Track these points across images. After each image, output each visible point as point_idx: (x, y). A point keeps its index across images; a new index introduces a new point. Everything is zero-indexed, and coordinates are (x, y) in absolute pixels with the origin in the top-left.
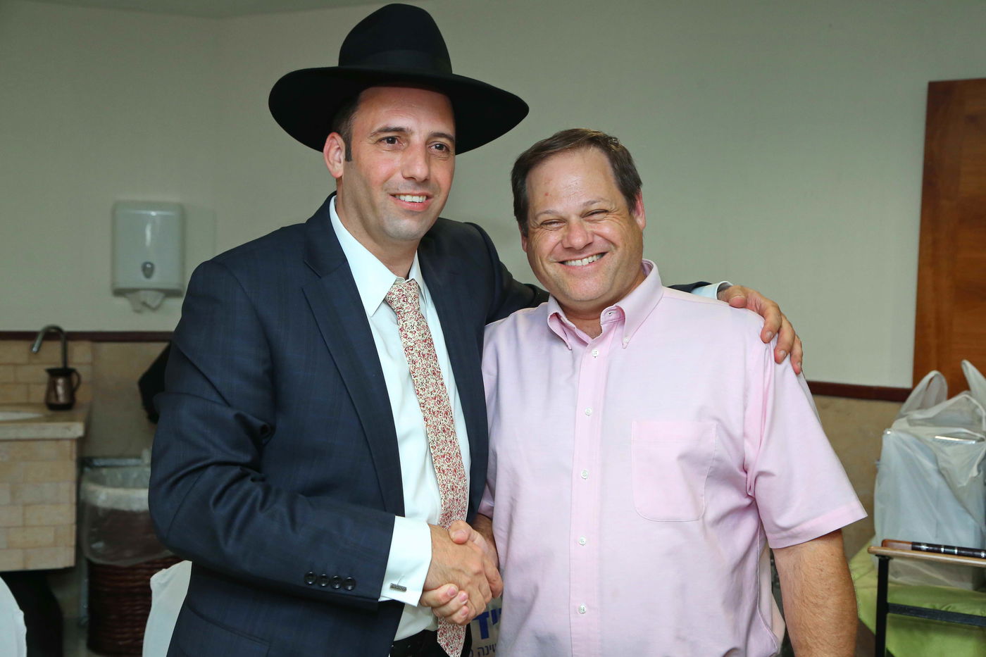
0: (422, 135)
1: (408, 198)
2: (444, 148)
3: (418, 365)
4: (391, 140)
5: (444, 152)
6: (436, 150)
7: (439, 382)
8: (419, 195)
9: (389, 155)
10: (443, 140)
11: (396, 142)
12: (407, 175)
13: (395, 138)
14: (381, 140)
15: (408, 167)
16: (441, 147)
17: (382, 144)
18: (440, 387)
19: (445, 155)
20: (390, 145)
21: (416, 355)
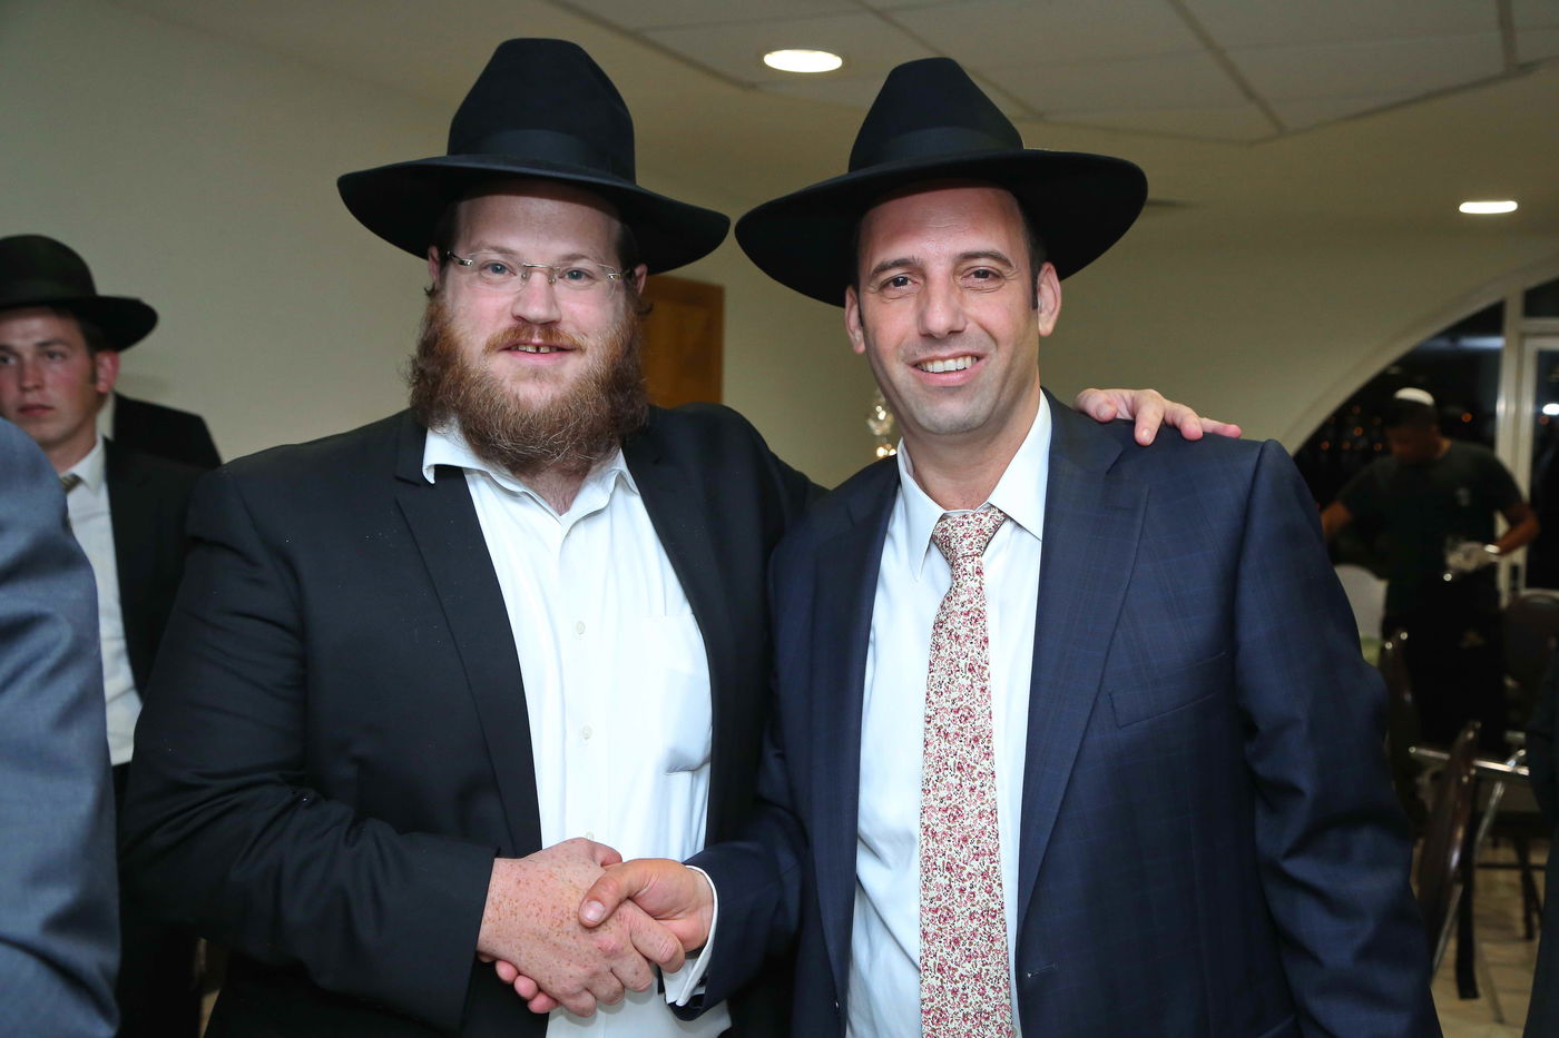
0: (946, 261)
1: (939, 366)
3: (942, 652)
4: (899, 282)
7: (977, 685)
11: (909, 282)
12: (922, 332)
14: (883, 287)
16: (986, 274)
17: (887, 291)
18: (978, 693)
19: (995, 285)
20: (899, 288)
21: (945, 636)
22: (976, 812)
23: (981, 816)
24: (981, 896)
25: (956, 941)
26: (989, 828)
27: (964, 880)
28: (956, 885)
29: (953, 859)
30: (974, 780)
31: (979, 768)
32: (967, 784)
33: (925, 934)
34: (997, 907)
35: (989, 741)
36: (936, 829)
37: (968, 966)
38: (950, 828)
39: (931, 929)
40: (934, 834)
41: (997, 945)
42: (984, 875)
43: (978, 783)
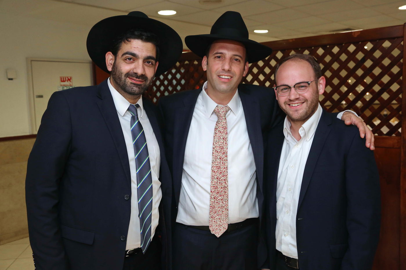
0: (229, 55)
1: (223, 77)
2: (238, 61)
3: (217, 135)
4: (219, 57)
5: (238, 62)
6: (235, 61)
7: (225, 142)
8: (227, 76)
9: (217, 62)
10: (237, 57)
11: (221, 58)
12: (222, 69)
13: (220, 57)
14: (215, 57)
15: (223, 66)
16: (237, 60)
17: (216, 59)
19: (238, 63)
20: (219, 59)
21: (218, 131)
22: (223, 167)
23: (224, 168)
24: (224, 184)
25: (218, 193)
26: (226, 171)
27: (220, 181)
28: (219, 182)
29: (218, 177)
30: (223, 161)
31: (224, 159)
32: (222, 162)
33: (211, 191)
34: (226, 186)
35: (227, 154)
36: (215, 171)
37: (220, 197)
38: (218, 170)
39: (213, 190)
40: (214, 172)
41: (226, 193)
42: (225, 180)
43: (224, 162)
